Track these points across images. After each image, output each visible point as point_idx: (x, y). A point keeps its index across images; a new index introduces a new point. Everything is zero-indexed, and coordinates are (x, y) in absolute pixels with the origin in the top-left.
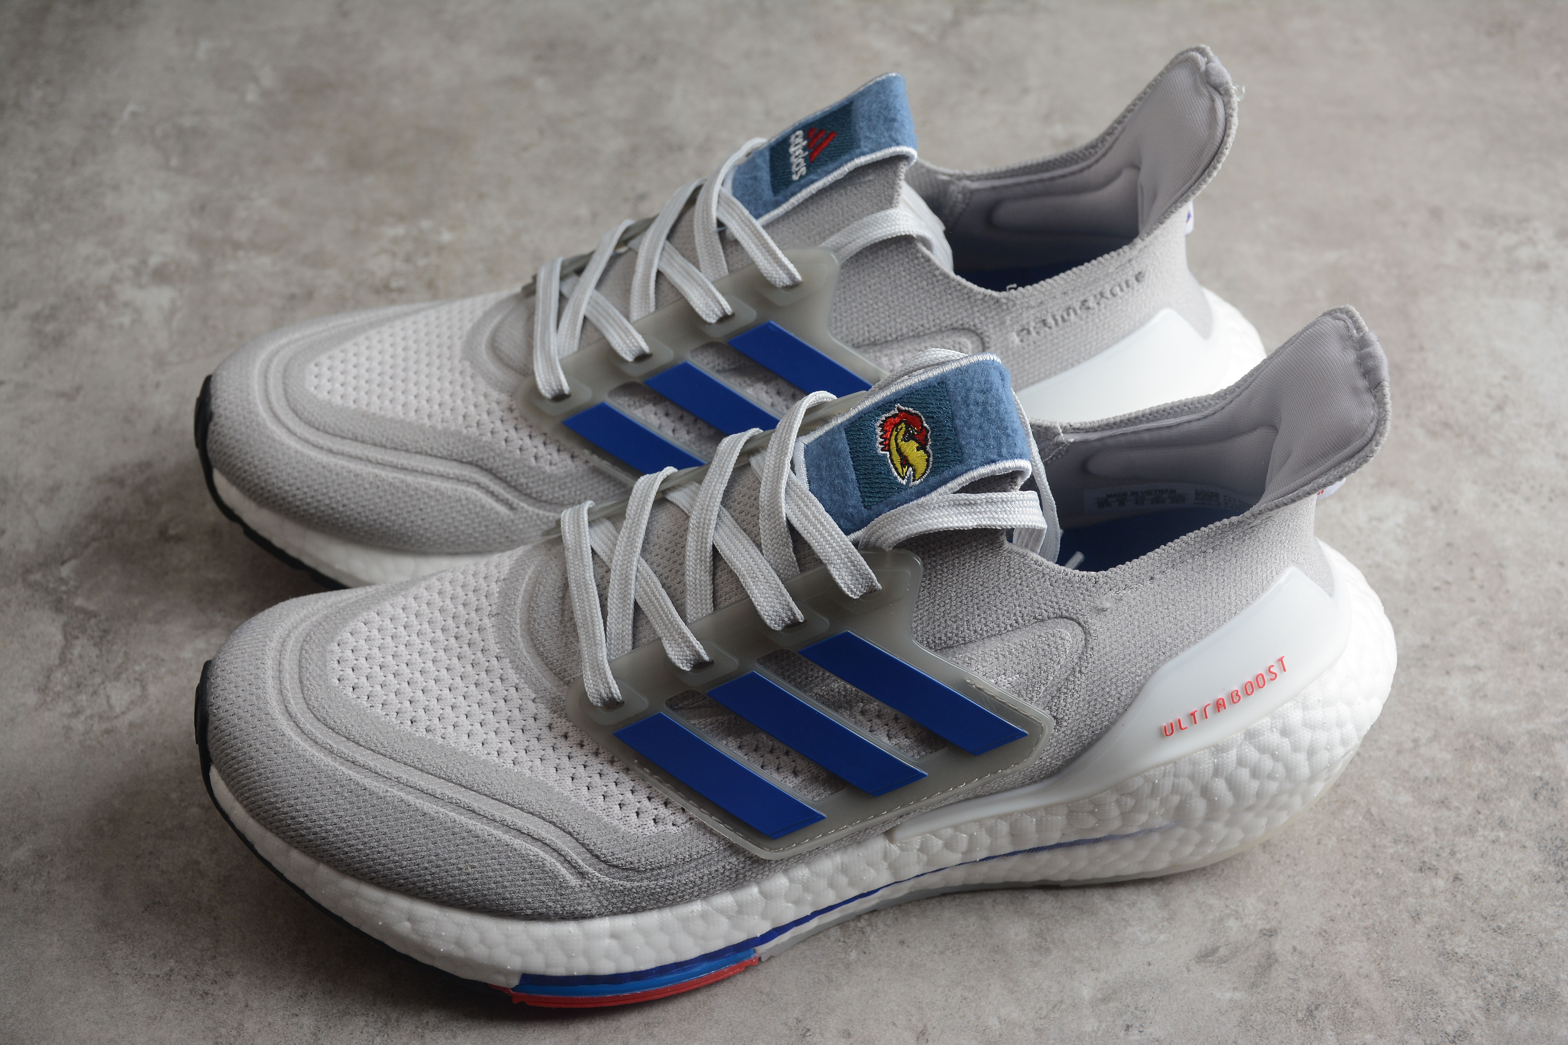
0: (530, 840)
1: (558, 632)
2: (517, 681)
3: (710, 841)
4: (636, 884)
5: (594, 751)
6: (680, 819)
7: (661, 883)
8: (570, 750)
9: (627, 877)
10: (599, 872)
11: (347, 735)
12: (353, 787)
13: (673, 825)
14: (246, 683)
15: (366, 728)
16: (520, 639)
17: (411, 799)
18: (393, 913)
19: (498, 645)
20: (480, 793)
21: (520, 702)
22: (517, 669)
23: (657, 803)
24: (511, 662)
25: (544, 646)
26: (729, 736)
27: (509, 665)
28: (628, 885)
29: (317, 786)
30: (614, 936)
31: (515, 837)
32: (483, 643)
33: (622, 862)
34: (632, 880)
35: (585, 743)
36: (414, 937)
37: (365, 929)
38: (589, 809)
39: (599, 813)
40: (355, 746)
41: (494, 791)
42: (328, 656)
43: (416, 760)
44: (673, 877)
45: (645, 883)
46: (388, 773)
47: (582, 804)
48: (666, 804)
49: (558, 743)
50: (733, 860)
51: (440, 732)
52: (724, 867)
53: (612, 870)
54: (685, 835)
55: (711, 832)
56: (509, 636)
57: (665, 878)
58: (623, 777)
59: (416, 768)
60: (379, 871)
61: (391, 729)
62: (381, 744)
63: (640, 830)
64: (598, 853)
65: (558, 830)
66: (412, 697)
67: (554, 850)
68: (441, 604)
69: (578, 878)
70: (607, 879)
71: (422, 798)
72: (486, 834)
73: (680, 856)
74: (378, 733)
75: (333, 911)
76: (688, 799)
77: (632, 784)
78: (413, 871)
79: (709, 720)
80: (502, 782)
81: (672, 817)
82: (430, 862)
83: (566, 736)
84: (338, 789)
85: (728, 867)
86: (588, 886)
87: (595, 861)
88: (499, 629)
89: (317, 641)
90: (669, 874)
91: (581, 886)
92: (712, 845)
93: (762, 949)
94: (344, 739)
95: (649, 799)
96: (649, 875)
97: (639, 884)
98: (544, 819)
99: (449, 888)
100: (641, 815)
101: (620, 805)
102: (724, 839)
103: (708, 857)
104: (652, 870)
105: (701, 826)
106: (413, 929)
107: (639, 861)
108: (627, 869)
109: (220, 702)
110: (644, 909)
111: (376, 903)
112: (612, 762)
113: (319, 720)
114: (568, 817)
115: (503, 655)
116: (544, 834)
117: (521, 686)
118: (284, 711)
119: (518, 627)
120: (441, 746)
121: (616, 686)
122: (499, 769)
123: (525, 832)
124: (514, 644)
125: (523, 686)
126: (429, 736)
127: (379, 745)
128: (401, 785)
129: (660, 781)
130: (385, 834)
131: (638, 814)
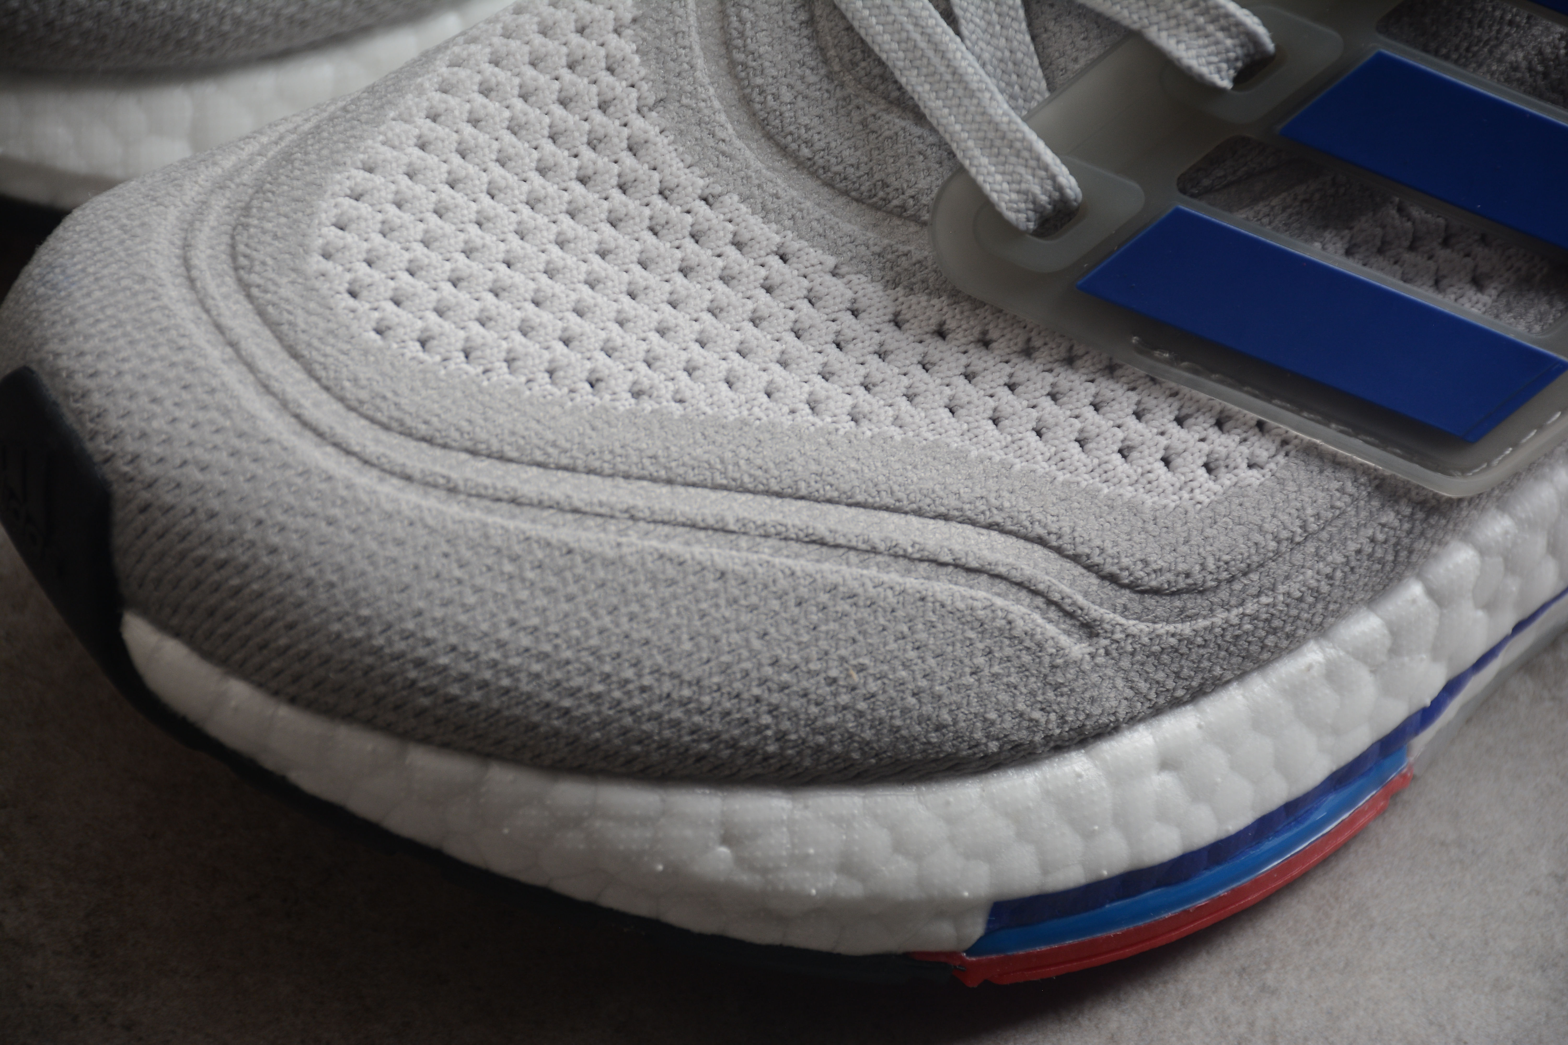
0: (962, 577)
1: (832, 103)
2: (778, 239)
3: (1336, 485)
4: (1201, 623)
5: (1021, 345)
6: (1262, 448)
7: (1250, 607)
8: (964, 360)
9: (1182, 610)
10: (1122, 614)
11: (469, 444)
12: (540, 554)
13: (1250, 466)
14: (175, 387)
15: (501, 419)
16: (739, 143)
17: (674, 547)
18: (689, 833)
19: (696, 169)
20: (817, 501)
21: (805, 283)
22: (765, 212)
23: (1202, 426)
24: (744, 199)
25: (808, 143)
26: (1325, 227)
27: (743, 208)
28: (1186, 628)
29: (458, 573)
30: (1167, 764)
31: (928, 578)
32: (656, 176)
33: (1170, 576)
34: (1190, 618)
35: (993, 334)
36: (745, 878)
37: (613, 899)
38: (1061, 477)
39: (1085, 480)
40: (498, 464)
41: (846, 487)
42: (324, 287)
43: (647, 462)
44: (1273, 589)
45: (1220, 616)
46: (601, 504)
47: (1040, 471)
48: (1220, 424)
49: (931, 349)
50: (1389, 517)
51: (666, 390)
52: (1373, 540)
53: (1150, 601)
54: (1281, 482)
55: (1338, 464)
56: (711, 142)
57: (1258, 595)
58: (1107, 388)
59: (654, 480)
60: (649, 736)
61: (557, 410)
62: (554, 445)
63: (1186, 495)
64: (1115, 569)
65: (1012, 540)
66: (565, 330)
67: (1020, 585)
68: (507, 114)
69: (1080, 640)
70: (1142, 626)
71: (699, 541)
72: (869, 585)
73: (1285, 534)
74: (533, 424)
75: (524, 877)
76: (1268, 396)
77: (1134, 396)
78: (728, 713)
79: (1275, 202)
80: (853, 464)
81: (1244, 449)
82: (763, 682)
83: (941, 333)
84: (508, 567)
85: (1381, 537)
86: (1107, 653)
87: (1109, 589)
88: (681, 133)
89: (269, 261)
90: (1266, 582)
91: (1093, 656)
92: (1342, 490)
93: (1420, 743)
94: (464, 456)
95: (1180, 421)
96: (1224, 594)
97: (1207, 623)
98: (973, 523)
99: (815, 732)
100: (1177, 462)
101: (1120, 451)
102: (1366, 471)
103: (1340, 523)
104: (1232, 580)
105: (1309, 452)
106: (740, 861)
107: (1203, 567)
108: (1178, 593)
109: (131, 445)
110: (1218, 684)
111: (645, 820)
112: (1070, 361)
113: (386, 428)
114: (1025, 506)
115: (718, 189)
116: (989, 556)
117: (794, 245)
118: (298, 427)
119: (722, 118)
120: (685, 418)
121: (1065, 170)
122: (833, 438)
123: (948, 559)
124: (730, 157)
125: (796, 245)
126: (647, 405)
127: (551, 450)
128: (642, 524)
129: (1196, 372)
130: (647, 642)
131: (1166, 461)
